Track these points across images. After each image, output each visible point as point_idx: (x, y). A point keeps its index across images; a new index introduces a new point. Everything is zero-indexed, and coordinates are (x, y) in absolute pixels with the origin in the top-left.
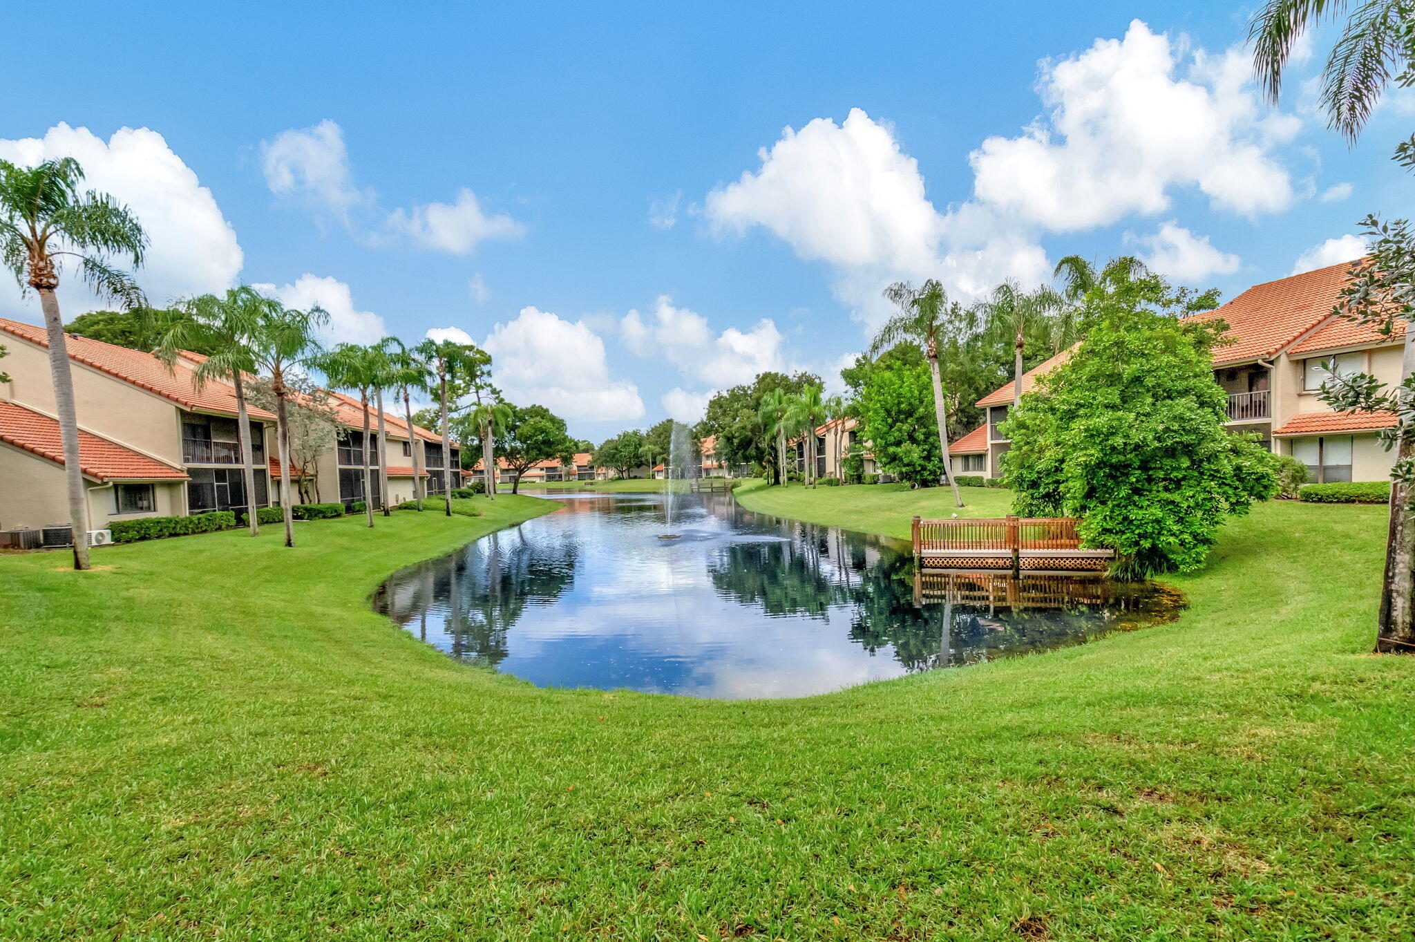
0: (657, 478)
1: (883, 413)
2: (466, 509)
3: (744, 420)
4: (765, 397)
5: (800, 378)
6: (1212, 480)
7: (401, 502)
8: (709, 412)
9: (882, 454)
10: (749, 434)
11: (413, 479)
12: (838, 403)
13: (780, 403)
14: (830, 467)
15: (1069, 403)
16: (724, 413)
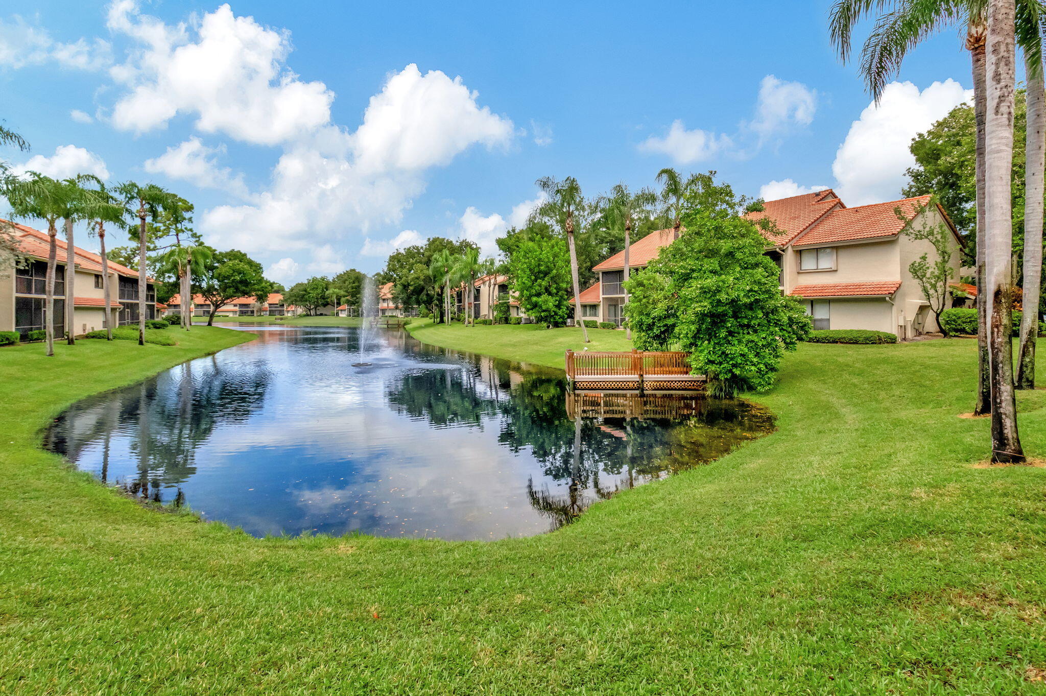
0: (340, 315)
1: (528, 272)
2: (160, 339)
3: (417, 273)
4: (435, 256)
5: (461, 243)
6: (776, 326)
7: (89, 330)
8: (389, 264)
9: (527, 302)
10: (422, 283)
11: (104, 309)
12: (492, 263)
13: (447, 261)
14: (484, 311)
15: (685, 268)
16: (402, 266)
